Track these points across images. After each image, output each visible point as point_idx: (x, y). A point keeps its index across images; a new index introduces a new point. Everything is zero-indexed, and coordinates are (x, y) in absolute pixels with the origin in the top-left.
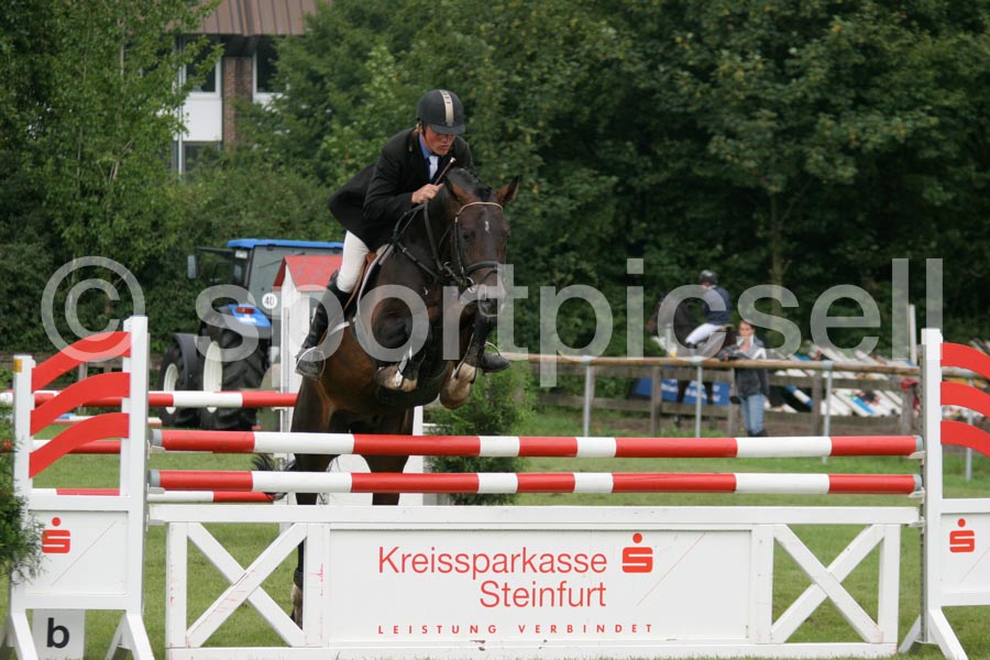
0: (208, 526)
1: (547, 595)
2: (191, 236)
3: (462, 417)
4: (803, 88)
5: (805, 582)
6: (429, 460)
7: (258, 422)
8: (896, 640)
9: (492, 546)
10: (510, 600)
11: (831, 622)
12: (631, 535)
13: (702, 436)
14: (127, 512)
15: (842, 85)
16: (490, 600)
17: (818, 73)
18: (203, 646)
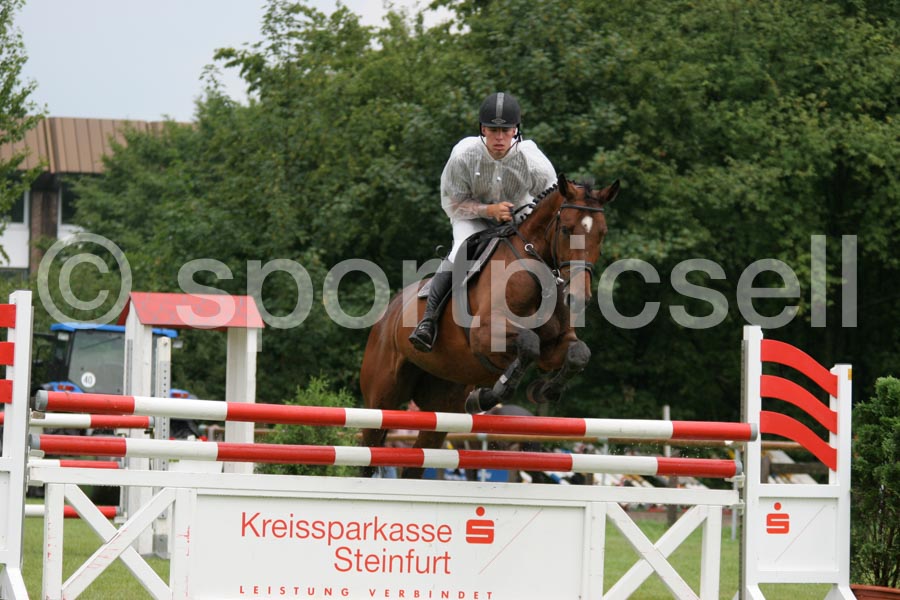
1: (396, 562)
9: (346, 514)
10: (362, 565)
14: (9, 472)
16: (344, 565)
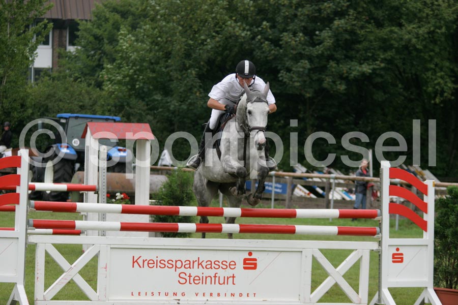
0: (54, 245)
1: (209, 279)
2: (39, 111)
3: (167, 197)
4: (322, 49)
5: (326, 275)
6: (152, 217)
7: (70, 198)
8: (367, 302)
9: (184, 256)
10: (192, 281)
11: (336, 294)
12: (247, 253)
13: (274, 208)
14: (18, 238)
15: (340, 48)
16: (183, 281)
17: (329, 43)
18: (52, 299)
